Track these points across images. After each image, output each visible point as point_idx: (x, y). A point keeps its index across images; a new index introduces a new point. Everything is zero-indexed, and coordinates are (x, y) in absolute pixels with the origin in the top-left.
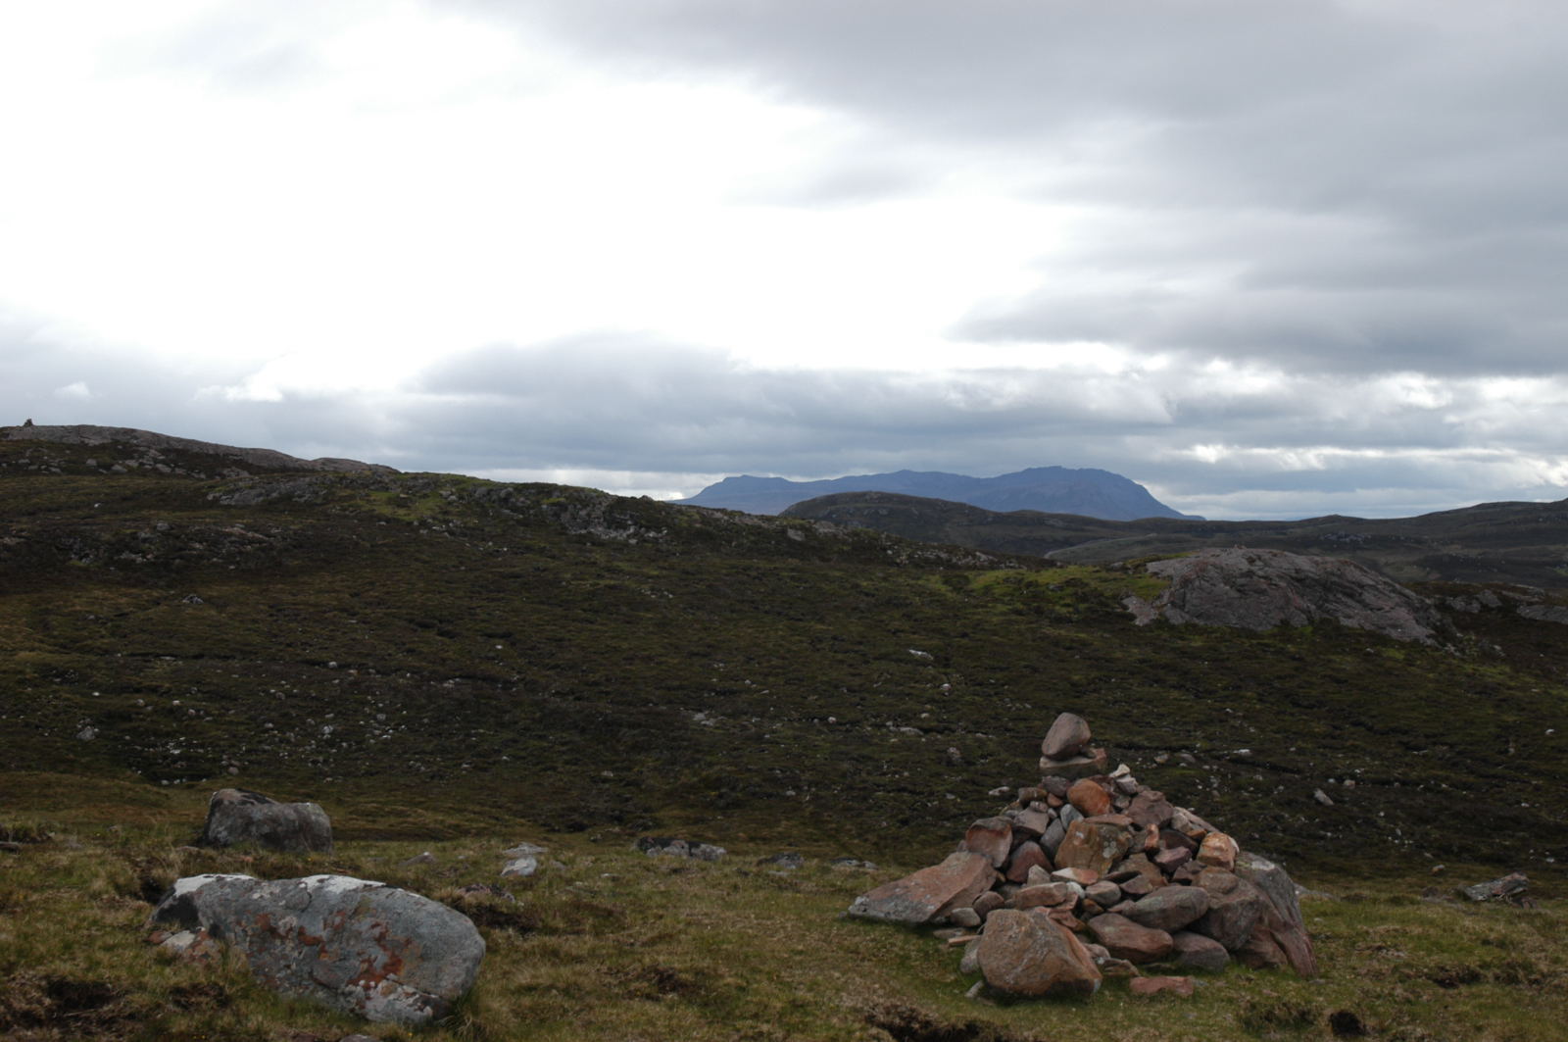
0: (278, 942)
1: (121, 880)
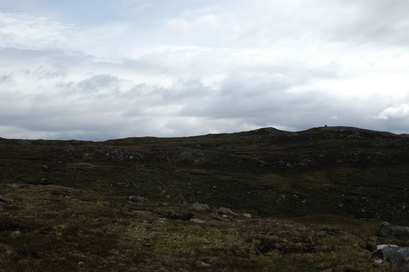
0: (405, 264)
1: (361, 244)
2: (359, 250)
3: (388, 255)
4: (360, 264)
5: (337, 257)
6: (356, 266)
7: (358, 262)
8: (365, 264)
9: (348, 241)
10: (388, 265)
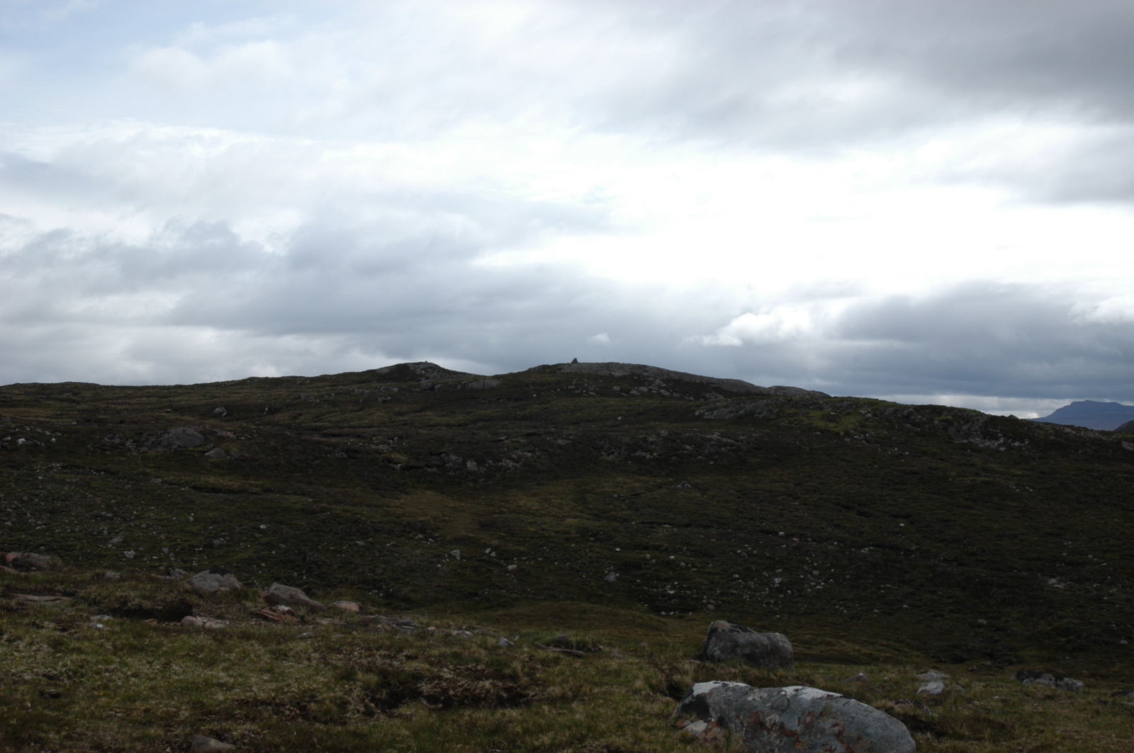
0: (765, 733)
1: (654, 682)
2: (647, 699)
3: (721, 708)
4: (648, 735)
5: (587, 717)
6: (638, 740)
7: (642, 729)
8: (662, 734)
9: (618, 673)
10: (720, 736)
